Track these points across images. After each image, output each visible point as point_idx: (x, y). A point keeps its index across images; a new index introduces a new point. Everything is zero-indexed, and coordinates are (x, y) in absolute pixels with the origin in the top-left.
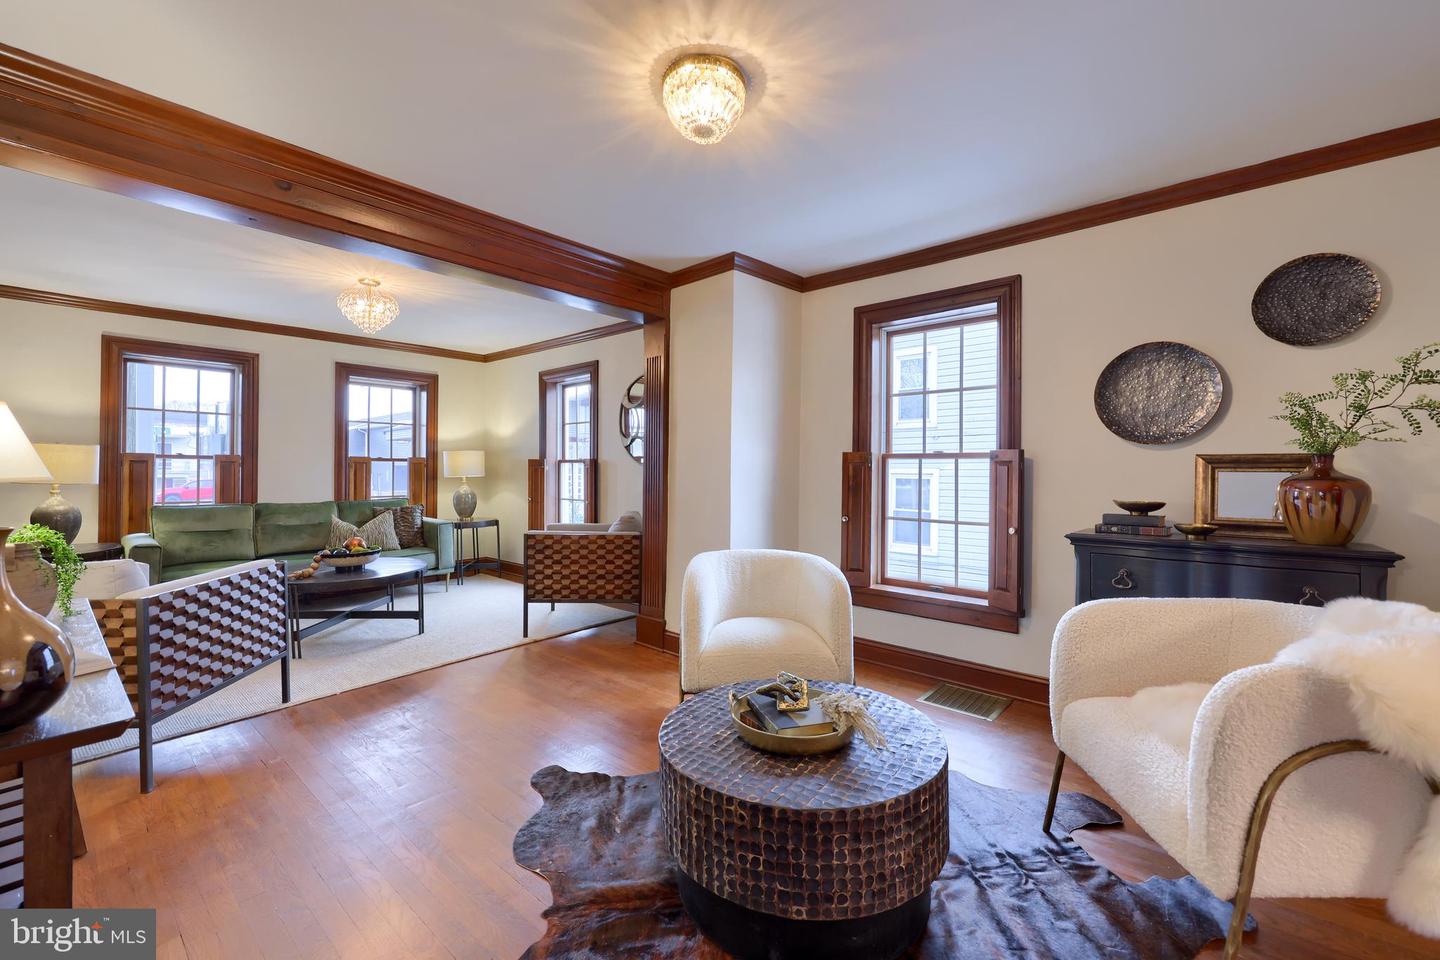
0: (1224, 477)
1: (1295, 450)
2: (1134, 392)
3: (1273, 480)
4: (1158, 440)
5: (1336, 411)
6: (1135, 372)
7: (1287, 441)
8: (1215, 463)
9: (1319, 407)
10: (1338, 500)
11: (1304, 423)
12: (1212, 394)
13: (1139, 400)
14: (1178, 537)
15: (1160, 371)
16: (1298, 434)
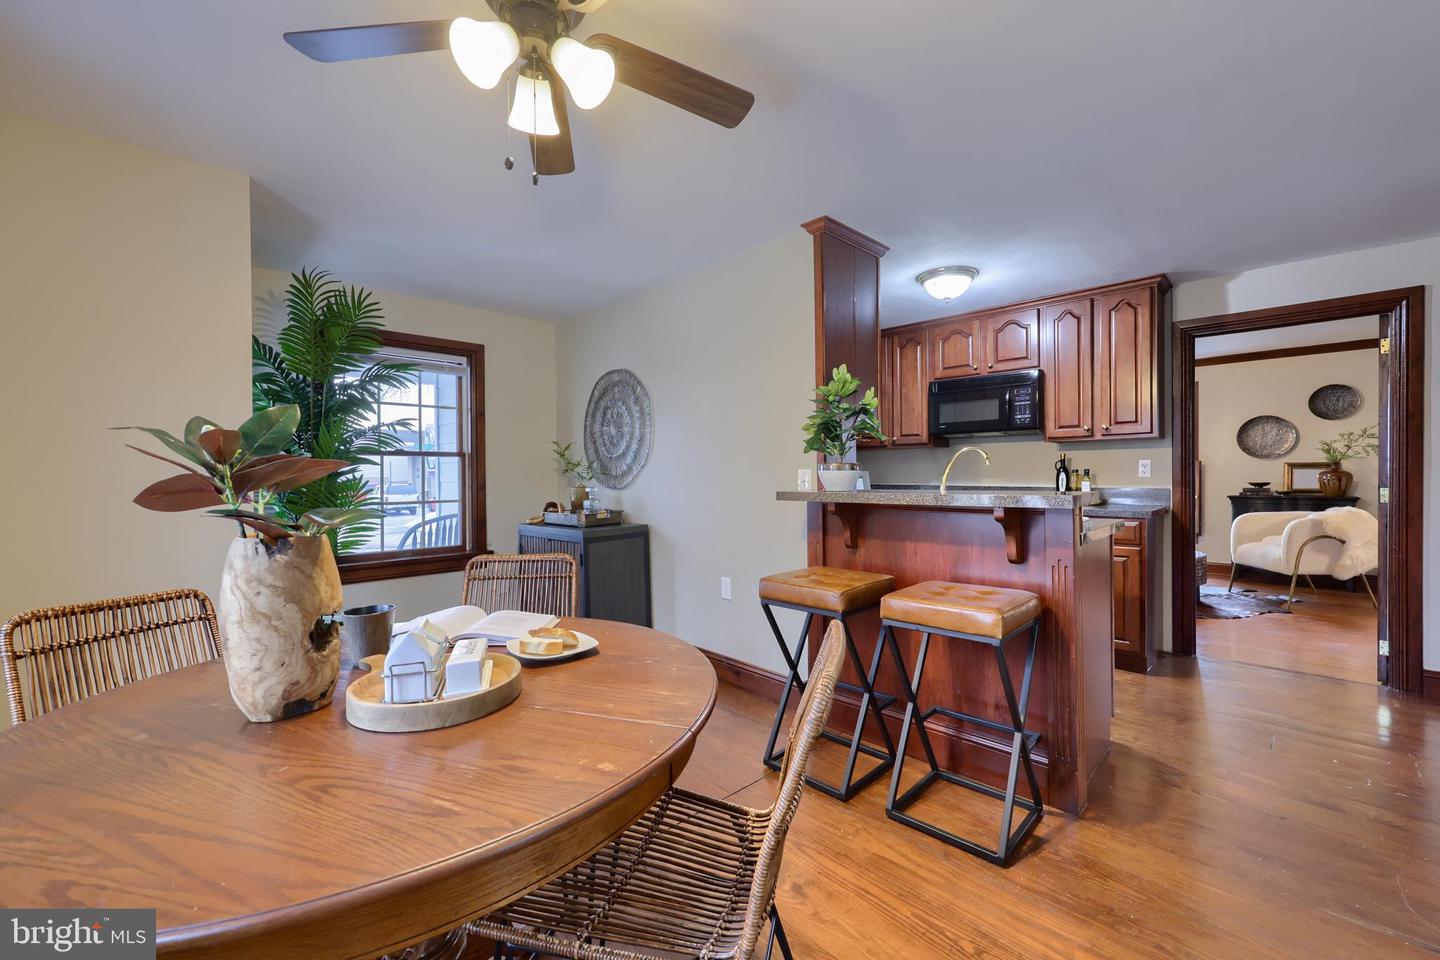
0: (1297, 472)
1: (1325, 461)
2: (1256, 436)
3: (1315, 473)
4: (1267, 457)
5: (1340, 447)
6: (1256, 428)
7: (1322, 458)
8: (1293, 466)
9: (1334, 445)
10: (1340, 480)
11: (1328, 451)
12: (1292, 437)
13: (1258, 440)
14: (1275, 494)
15: (1268, 427)
16: (1326, 455)
